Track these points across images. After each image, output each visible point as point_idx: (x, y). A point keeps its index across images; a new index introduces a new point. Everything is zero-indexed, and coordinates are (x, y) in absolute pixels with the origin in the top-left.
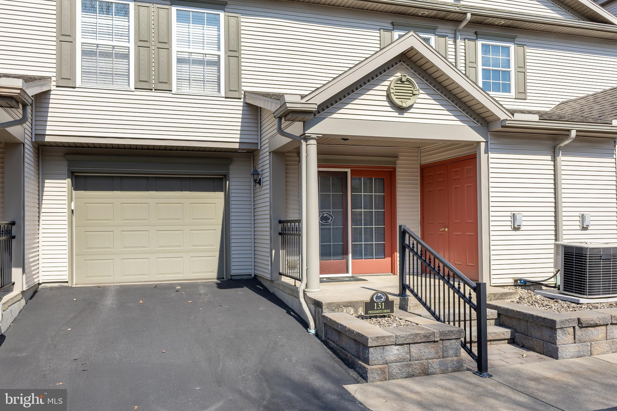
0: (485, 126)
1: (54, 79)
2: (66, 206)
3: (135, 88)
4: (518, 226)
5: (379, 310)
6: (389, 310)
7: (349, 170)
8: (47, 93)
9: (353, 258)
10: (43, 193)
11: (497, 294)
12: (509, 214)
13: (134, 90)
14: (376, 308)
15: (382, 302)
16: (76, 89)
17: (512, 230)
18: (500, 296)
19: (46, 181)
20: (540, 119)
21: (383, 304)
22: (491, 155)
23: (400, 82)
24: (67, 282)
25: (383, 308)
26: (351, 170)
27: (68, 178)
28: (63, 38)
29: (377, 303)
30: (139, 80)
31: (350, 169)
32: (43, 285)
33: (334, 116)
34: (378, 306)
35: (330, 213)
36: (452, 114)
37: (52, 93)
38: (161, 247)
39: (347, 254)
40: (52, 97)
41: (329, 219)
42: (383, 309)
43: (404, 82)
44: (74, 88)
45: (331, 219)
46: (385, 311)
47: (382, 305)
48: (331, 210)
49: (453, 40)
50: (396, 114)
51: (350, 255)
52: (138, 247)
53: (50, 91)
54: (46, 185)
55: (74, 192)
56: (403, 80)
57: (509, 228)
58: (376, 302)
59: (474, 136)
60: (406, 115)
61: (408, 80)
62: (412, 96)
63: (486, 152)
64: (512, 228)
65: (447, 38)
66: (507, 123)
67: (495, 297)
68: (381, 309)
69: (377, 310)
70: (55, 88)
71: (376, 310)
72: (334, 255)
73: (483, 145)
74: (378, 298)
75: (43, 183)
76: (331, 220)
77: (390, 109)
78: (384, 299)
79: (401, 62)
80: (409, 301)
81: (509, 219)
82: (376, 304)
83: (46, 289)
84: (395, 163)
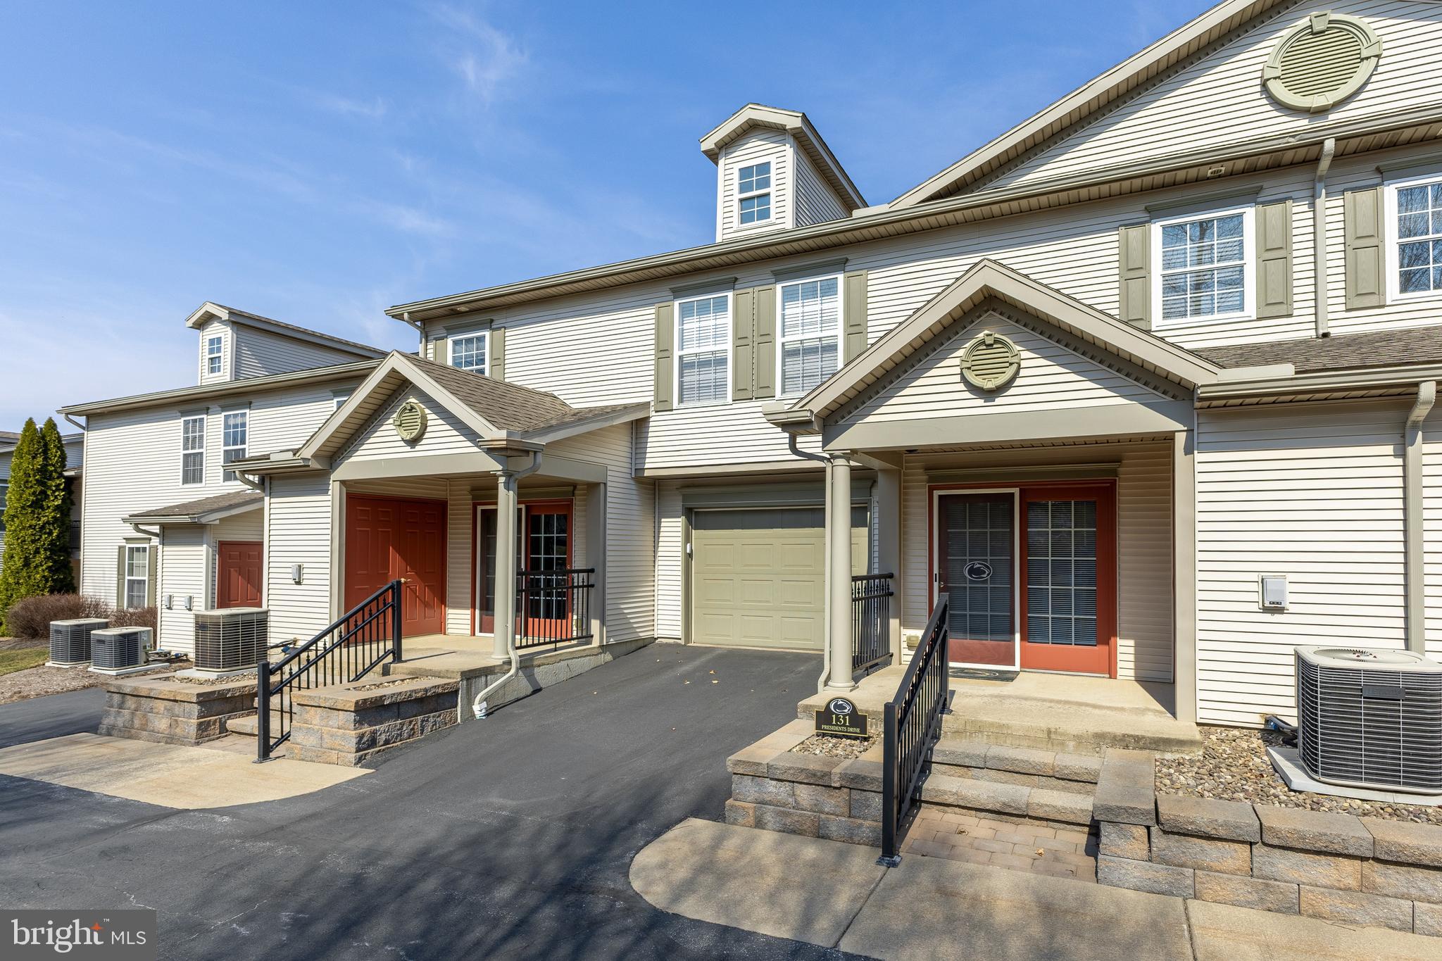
0: (1186, 398)
1: (652, 404)
2: (680, 549)
3: (733, 400)
4: (1273, 603)
5: (841, 726)
6: (858, 730)
7: (1016, 491)
8: (645, 420)
9: (1022, 639)
10: (659, 534)
11: (1143, 737)
12: (1254, 577)
13: (731, 402)
14: (834, 723)
15: (846, 715)
16: (674, 412)
17: (1261, 611)
18: (1150, 743)
19: (663, 520)
20: (1297, 373)
21: (847, 717)
22: (1199, 457)
23: (985, 347)
24: (680, 639)
25: (847, 724)
26: (1020, 490)
27: (683, 515)
28: (661, 355)
29: (837, 715)
30: (737, 390)
31: (1018, 489)
32: (659, 640)
33: (870, 419)
34: (838, 719)
35: (987, 562)
36: (1100, 387)
37: (651, 420)
38: (788, 602)
39: (1012, 632)
40: (651, 424)
41: (985, 572)
42: (847, 726)
43: (992, 345)
44: (672, 410)
45: (987, 573)
46: (851, 730)
47: (845, 720)
48: (989, 558)
49: (1307, 202)
50: (981, 402)
51: (1017, 636)
52: (760, 601)
53: (649, 417)
54: (663, 524)
55: (693, 531)
56: (987, 342)
57: (1255, 607)
58: (834, 713)
59: (1157, 422)
60: (998, 401)
61: (997, 341)
62: (1008, 367)
63: (1189, 450)
64: (1261, 606)
65: (1289, 203)
66: (1199, 392)
67: (1138, 742)
68: (844, 725)
69: (837, 725)
70: (654, 413)
71: (834, 725)
72: (992, 633)
73: (1180, 439)
74: (836, 706)
75: (660, 522)
76: (988, 575)
77: (967, 395)
78: (849, 710)
79: (991, 312)
80: (943, 722)
81: (1254, 587)
82: (834, 716)
83: (661, 645)
84: (1115, 472)
